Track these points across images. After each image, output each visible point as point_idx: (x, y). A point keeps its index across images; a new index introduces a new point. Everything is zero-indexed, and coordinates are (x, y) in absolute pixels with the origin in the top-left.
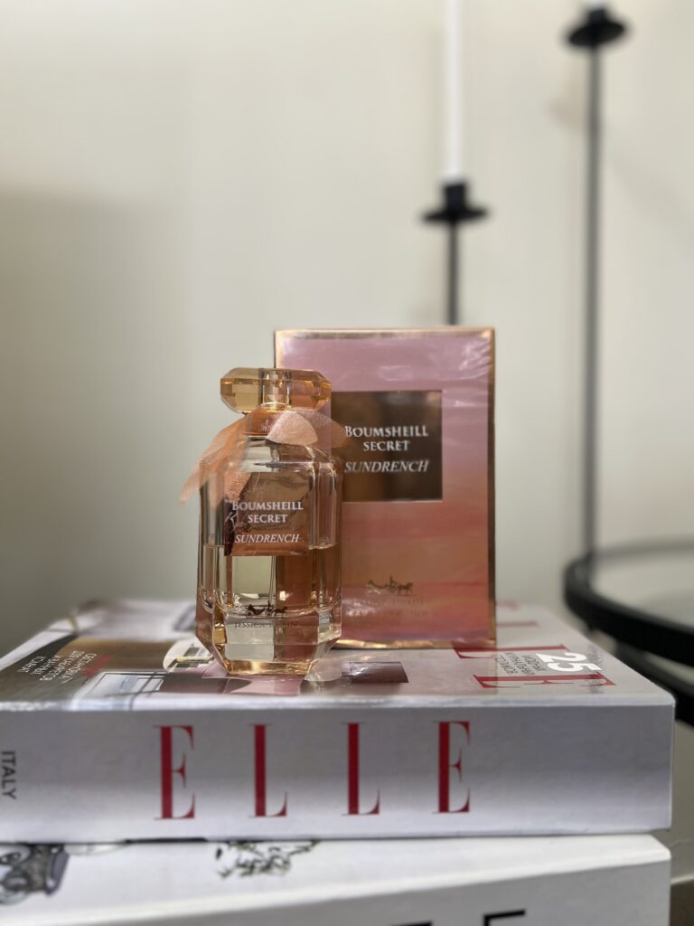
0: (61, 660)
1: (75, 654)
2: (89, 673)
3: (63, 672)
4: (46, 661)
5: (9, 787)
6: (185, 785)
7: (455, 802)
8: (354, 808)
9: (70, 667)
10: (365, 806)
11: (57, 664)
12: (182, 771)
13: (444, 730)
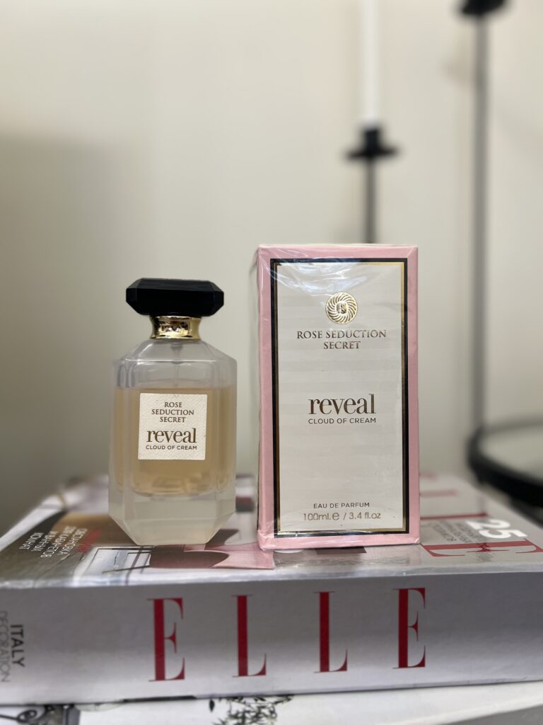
0: (57, 536)
1: (68, 530)
2: (83, 549)
3: (60, 548)
4: (43, 537)
5: (18, 656)
6: (175, 651)
7: (413, 659)
8: (325, 667)
9: (65, 542)
10: (334, 664)
11: (53, 540)
12: (173, 638)
13: (403, 594)
